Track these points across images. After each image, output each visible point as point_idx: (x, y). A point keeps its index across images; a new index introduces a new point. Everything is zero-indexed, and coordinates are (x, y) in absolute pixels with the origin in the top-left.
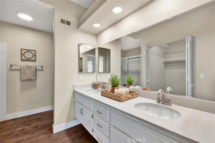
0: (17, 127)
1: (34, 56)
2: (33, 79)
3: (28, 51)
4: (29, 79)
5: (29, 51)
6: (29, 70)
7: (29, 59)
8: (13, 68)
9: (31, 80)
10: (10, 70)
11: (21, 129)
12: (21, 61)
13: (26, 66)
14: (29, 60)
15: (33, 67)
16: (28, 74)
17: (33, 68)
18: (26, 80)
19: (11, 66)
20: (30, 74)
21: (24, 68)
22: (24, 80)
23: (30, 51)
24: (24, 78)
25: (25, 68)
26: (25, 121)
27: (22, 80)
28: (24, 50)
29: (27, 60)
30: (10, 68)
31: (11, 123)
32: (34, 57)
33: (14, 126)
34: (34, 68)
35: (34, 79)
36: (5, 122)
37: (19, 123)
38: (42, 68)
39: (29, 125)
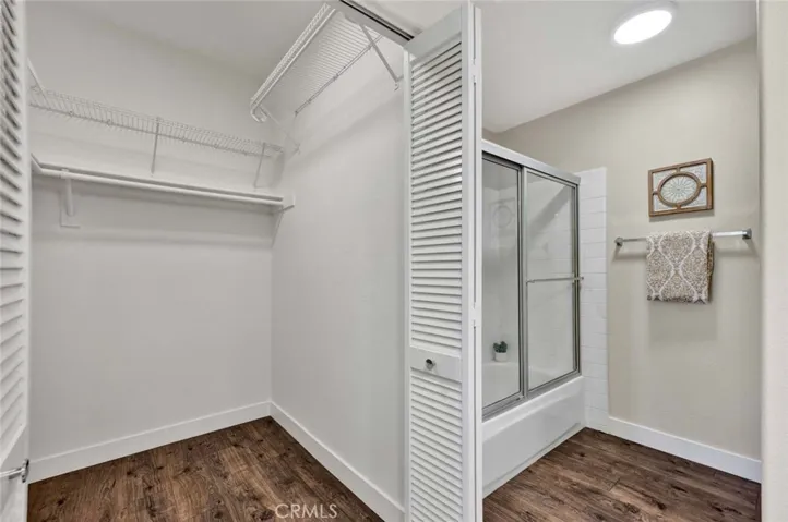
0: (618, 483)
1: (703, 186)
2: (695, 298)
3: (674, 172)
4: (677, 295)
5: (678, 171)
6: (677, 254)
7: (678, 206)
8: (625, 249)
9: (688, 300)
10: (618, 258)
11: (627, 500)
12: (651, 221)
13: (667, 239)
14: (680, 210)
15: (697, 240)
16: (673, 273)
17: (694, 247)
18: (667, 300)
19: (619, 244)
20: (681, 272)
21: (656, 250)
22: (657, 298)
23: (682, 170)
24: (656, 292)
25: (664, 247)
26: (657, 479)
27: (649, 298)
28: (660, 174)
29: (673, 213)
30: (617, 251)
31: (612, 451)
32: (704, 191)
33: (615, 471)
34: (703, 247)
35: (704, 297)
36: (603, 436)
37: (633, 471)
38: (751, 245)
39: (661, 507)
